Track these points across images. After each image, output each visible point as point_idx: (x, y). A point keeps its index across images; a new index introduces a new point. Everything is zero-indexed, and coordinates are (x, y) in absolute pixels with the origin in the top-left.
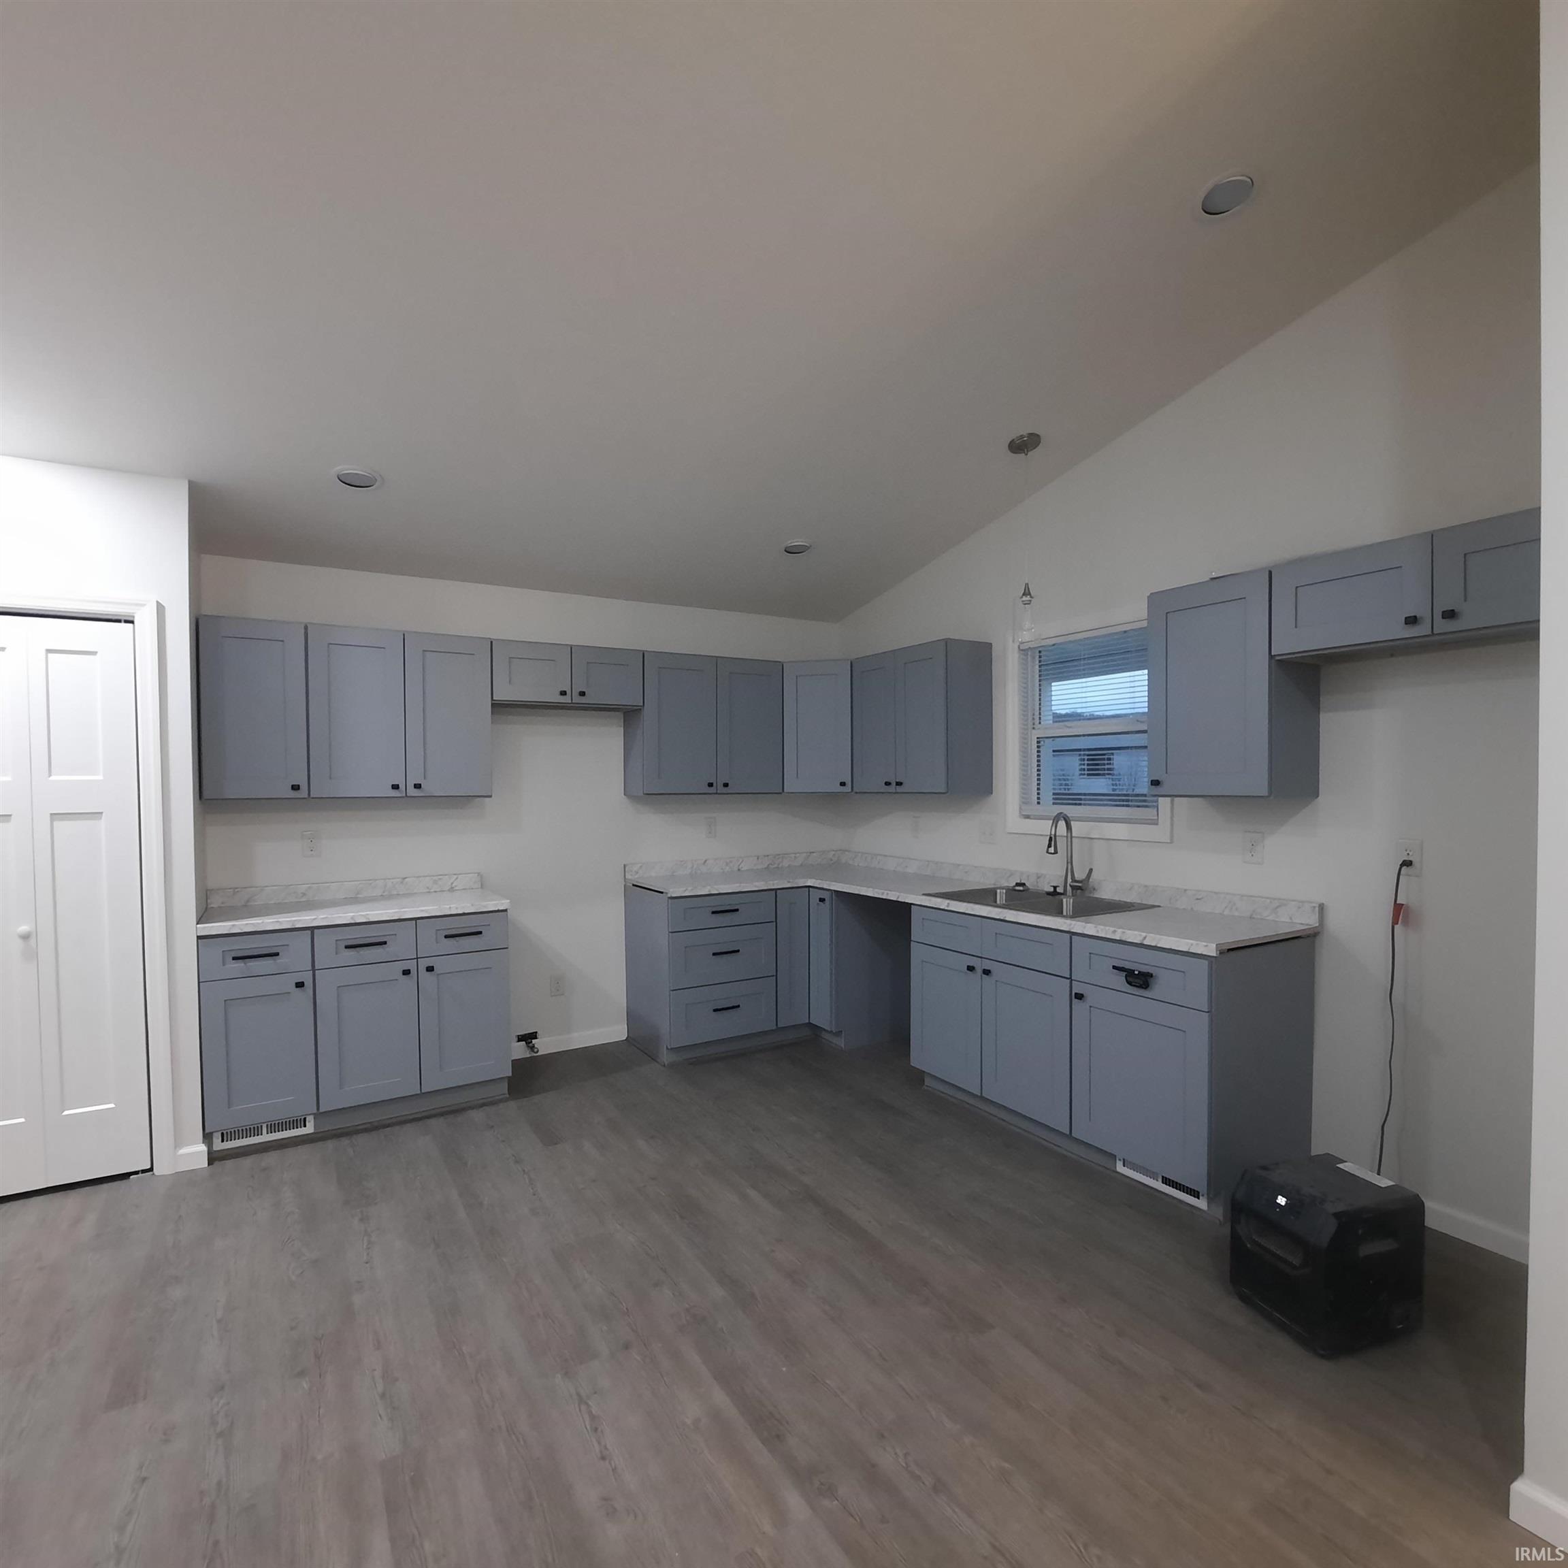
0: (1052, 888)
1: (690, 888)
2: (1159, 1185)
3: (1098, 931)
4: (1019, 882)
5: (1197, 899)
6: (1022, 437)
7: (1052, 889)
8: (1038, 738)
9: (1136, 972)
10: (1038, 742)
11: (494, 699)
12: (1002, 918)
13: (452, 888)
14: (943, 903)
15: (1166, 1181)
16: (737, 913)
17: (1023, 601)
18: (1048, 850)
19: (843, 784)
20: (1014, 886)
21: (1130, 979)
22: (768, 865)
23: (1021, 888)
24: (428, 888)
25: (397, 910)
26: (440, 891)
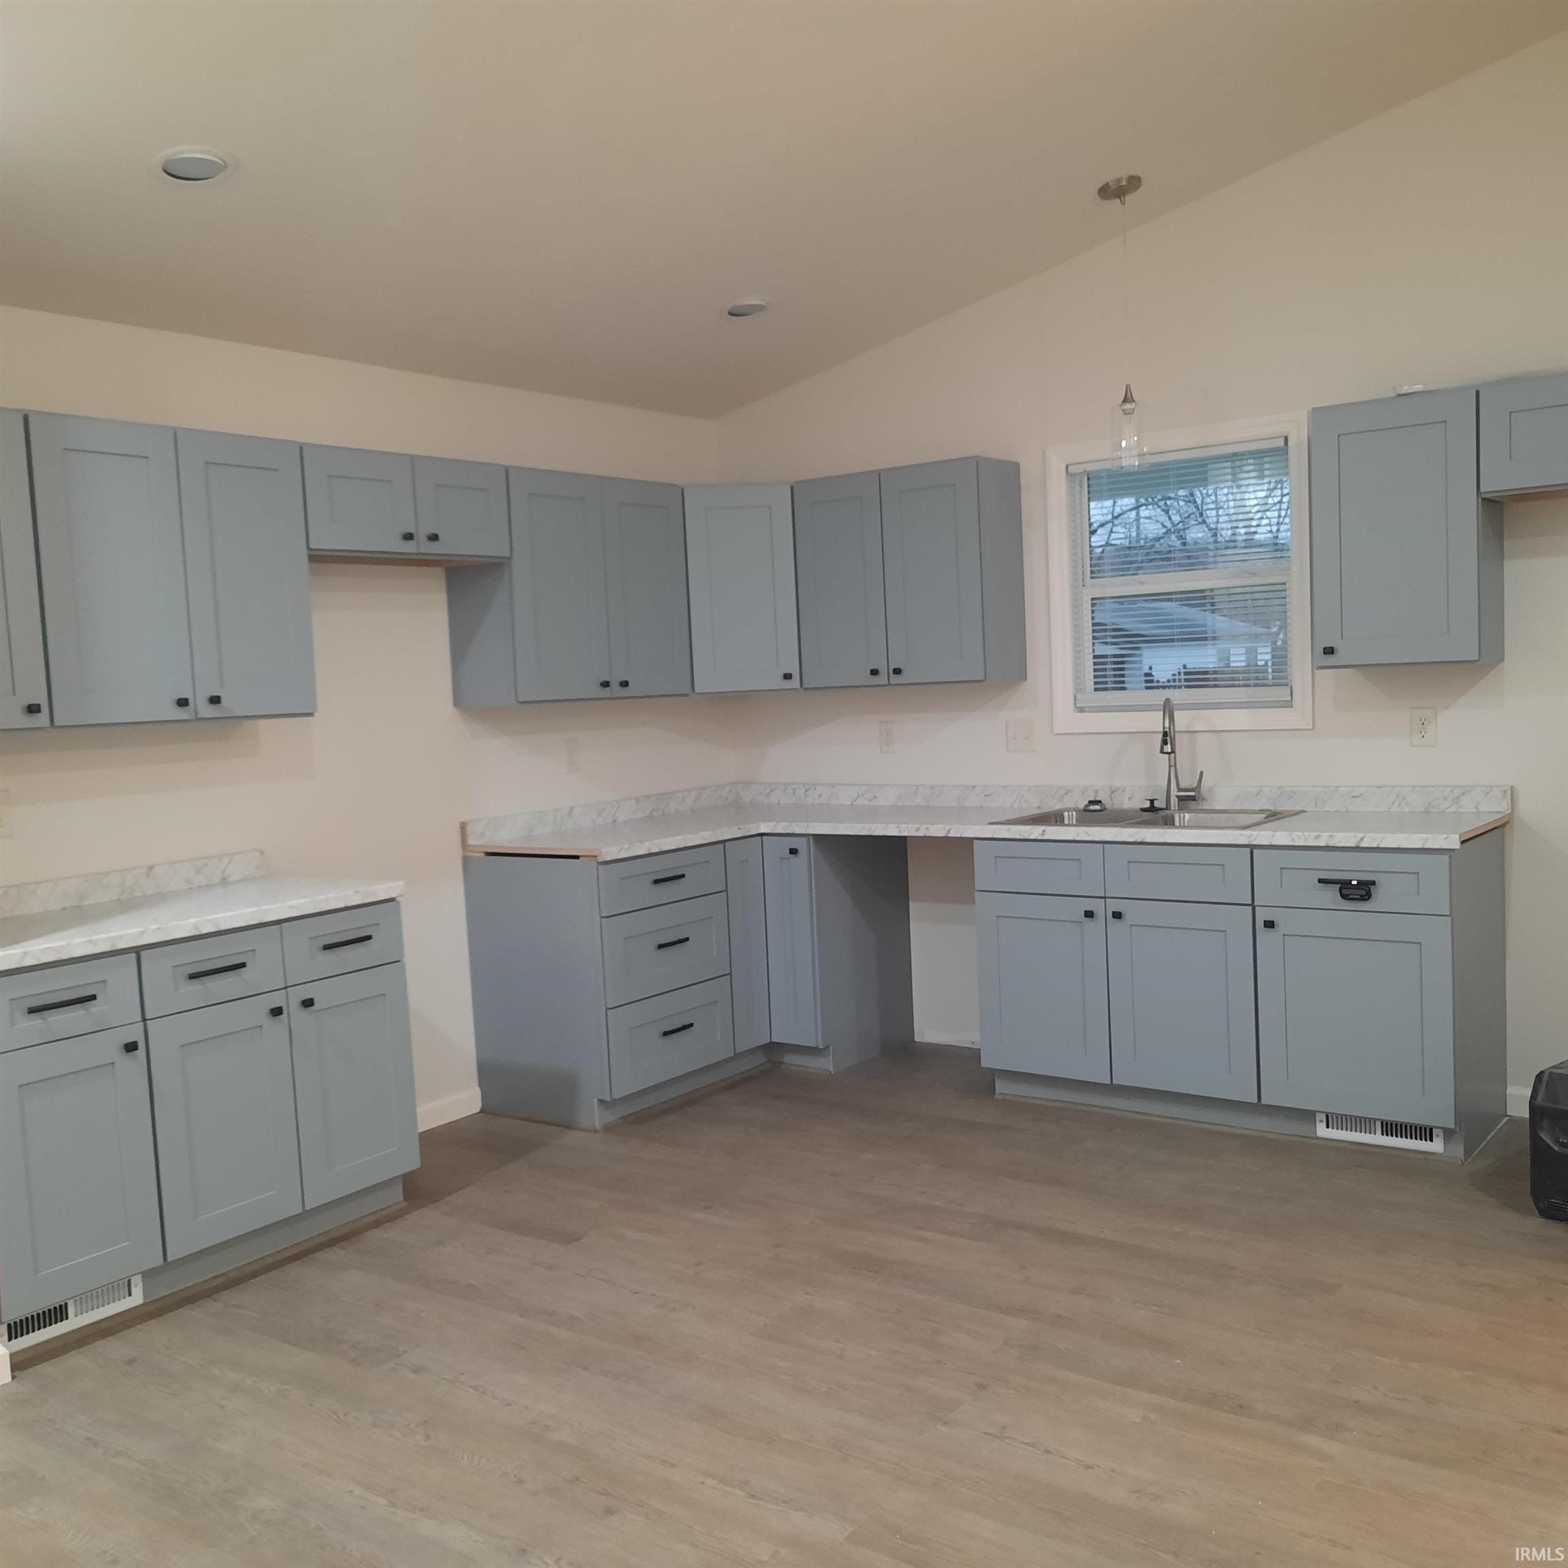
0: (1149, 802)
1: (626, 846)
2: (1378, 1139)
3: (1293, 839)
4: (1092, 799)
5: (1354, 797)
6: (1119, 180)
7: (1147, 805)
8: (1092, 599)
9: (1354, 883)
10: (1093, 605)
11: (311, 546)
12: (1139, 840)
13: (224, 879)
14: (1035, 832)
15: (1390, 1128)
16: (683, 879)
17: (1123, 410)
18: (1162, 749)
19: (788, 677)
20: (1086, 806)
21: (1344, 892)
22: (651, 812)
23: (1097, 807)
24: (188, 881)
25: (255, 909)
26: (207, 886)
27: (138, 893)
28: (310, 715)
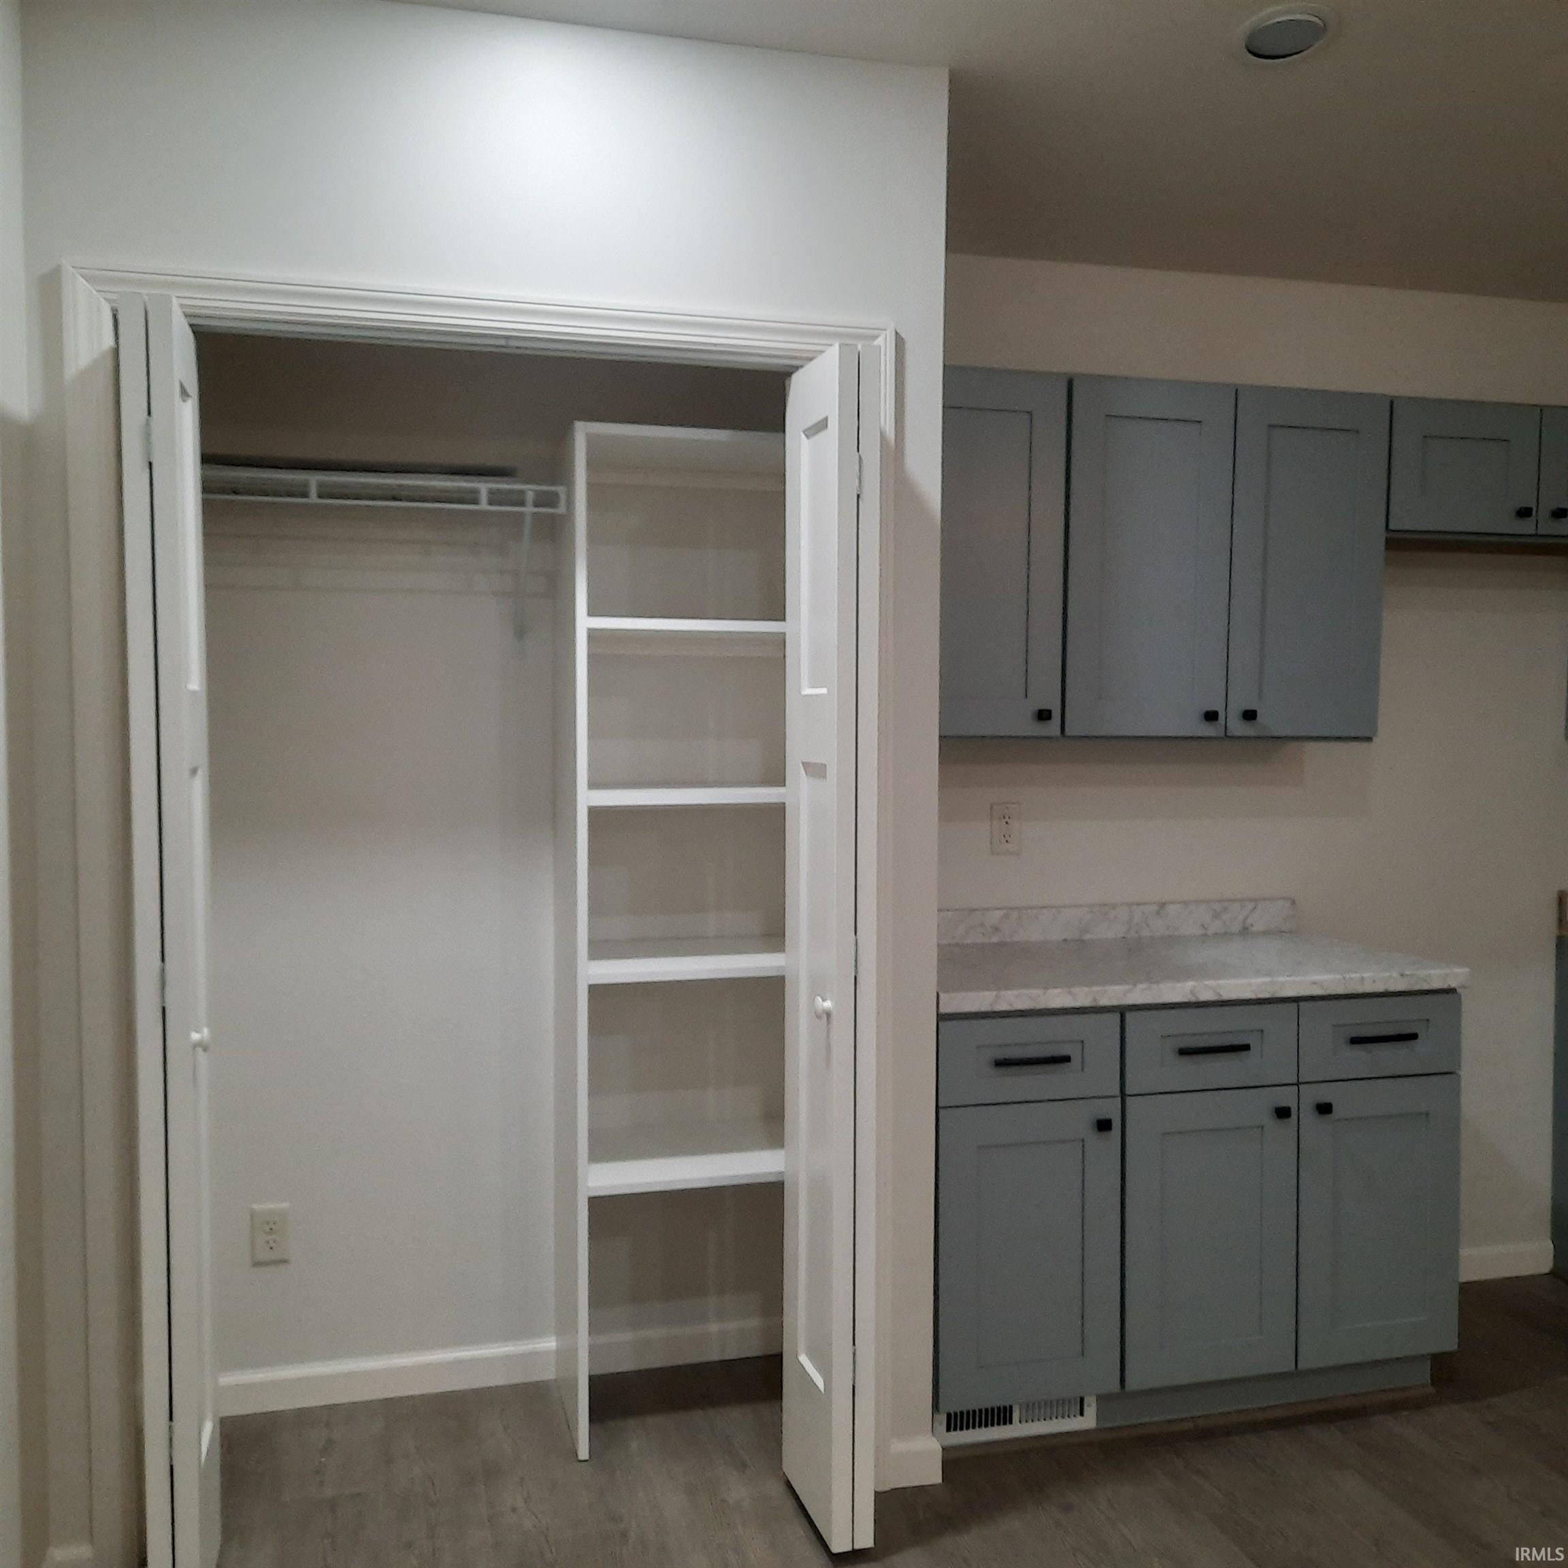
11: (1392, 527)
13: (1245, 929)
24: (1203, 926)
25: (1267, 979)
26: (1226, 933)
27: (1145, 933)
28: (1369, 739)
